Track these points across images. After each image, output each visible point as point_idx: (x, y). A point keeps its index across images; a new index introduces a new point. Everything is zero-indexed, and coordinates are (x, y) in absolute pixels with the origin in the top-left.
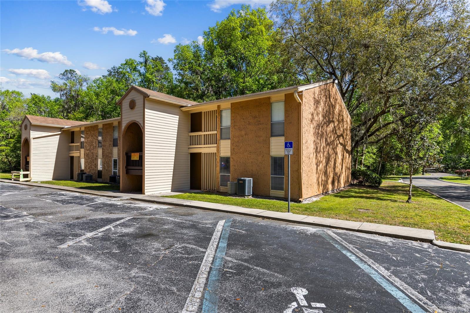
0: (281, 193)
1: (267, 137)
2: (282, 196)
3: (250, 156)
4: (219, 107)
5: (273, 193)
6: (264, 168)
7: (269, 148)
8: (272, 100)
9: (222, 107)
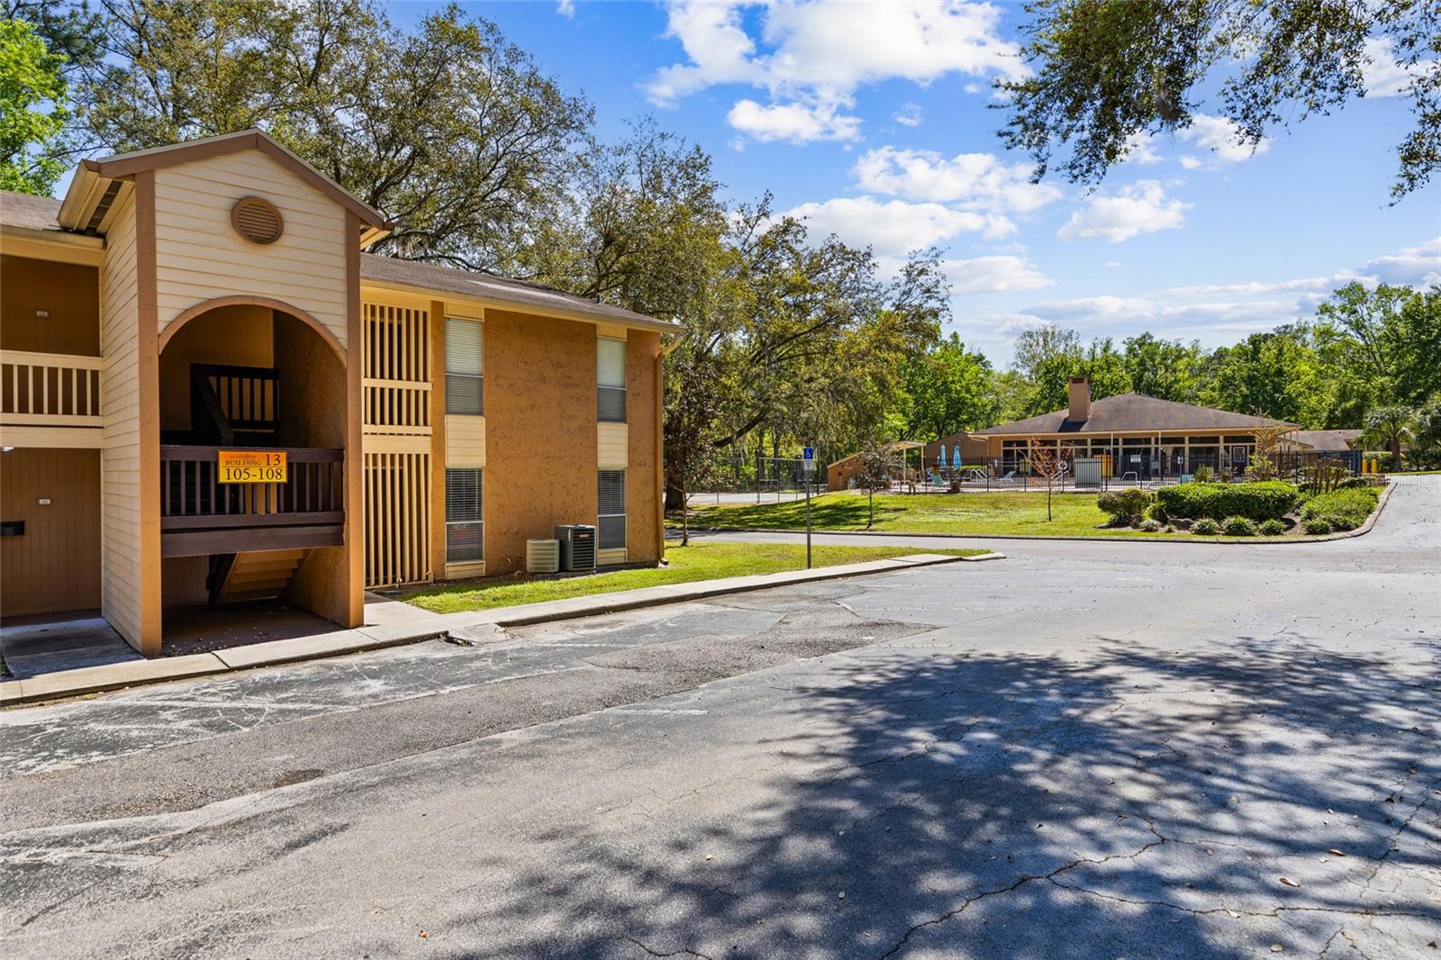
0: (619, 554)
1: (589, 421)
2: (622, 561)
3: (546, 466)
4: (438, 307)
5: (603, 556)
6: (582, 498)
7: (595, 447)
8: (600, 332)
9: (448, 311)
